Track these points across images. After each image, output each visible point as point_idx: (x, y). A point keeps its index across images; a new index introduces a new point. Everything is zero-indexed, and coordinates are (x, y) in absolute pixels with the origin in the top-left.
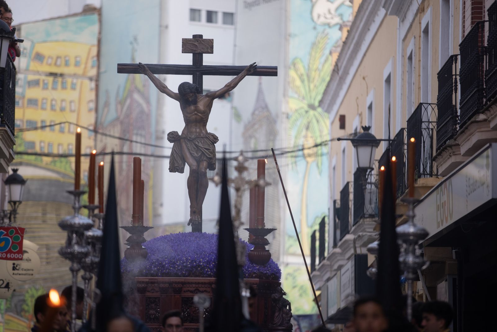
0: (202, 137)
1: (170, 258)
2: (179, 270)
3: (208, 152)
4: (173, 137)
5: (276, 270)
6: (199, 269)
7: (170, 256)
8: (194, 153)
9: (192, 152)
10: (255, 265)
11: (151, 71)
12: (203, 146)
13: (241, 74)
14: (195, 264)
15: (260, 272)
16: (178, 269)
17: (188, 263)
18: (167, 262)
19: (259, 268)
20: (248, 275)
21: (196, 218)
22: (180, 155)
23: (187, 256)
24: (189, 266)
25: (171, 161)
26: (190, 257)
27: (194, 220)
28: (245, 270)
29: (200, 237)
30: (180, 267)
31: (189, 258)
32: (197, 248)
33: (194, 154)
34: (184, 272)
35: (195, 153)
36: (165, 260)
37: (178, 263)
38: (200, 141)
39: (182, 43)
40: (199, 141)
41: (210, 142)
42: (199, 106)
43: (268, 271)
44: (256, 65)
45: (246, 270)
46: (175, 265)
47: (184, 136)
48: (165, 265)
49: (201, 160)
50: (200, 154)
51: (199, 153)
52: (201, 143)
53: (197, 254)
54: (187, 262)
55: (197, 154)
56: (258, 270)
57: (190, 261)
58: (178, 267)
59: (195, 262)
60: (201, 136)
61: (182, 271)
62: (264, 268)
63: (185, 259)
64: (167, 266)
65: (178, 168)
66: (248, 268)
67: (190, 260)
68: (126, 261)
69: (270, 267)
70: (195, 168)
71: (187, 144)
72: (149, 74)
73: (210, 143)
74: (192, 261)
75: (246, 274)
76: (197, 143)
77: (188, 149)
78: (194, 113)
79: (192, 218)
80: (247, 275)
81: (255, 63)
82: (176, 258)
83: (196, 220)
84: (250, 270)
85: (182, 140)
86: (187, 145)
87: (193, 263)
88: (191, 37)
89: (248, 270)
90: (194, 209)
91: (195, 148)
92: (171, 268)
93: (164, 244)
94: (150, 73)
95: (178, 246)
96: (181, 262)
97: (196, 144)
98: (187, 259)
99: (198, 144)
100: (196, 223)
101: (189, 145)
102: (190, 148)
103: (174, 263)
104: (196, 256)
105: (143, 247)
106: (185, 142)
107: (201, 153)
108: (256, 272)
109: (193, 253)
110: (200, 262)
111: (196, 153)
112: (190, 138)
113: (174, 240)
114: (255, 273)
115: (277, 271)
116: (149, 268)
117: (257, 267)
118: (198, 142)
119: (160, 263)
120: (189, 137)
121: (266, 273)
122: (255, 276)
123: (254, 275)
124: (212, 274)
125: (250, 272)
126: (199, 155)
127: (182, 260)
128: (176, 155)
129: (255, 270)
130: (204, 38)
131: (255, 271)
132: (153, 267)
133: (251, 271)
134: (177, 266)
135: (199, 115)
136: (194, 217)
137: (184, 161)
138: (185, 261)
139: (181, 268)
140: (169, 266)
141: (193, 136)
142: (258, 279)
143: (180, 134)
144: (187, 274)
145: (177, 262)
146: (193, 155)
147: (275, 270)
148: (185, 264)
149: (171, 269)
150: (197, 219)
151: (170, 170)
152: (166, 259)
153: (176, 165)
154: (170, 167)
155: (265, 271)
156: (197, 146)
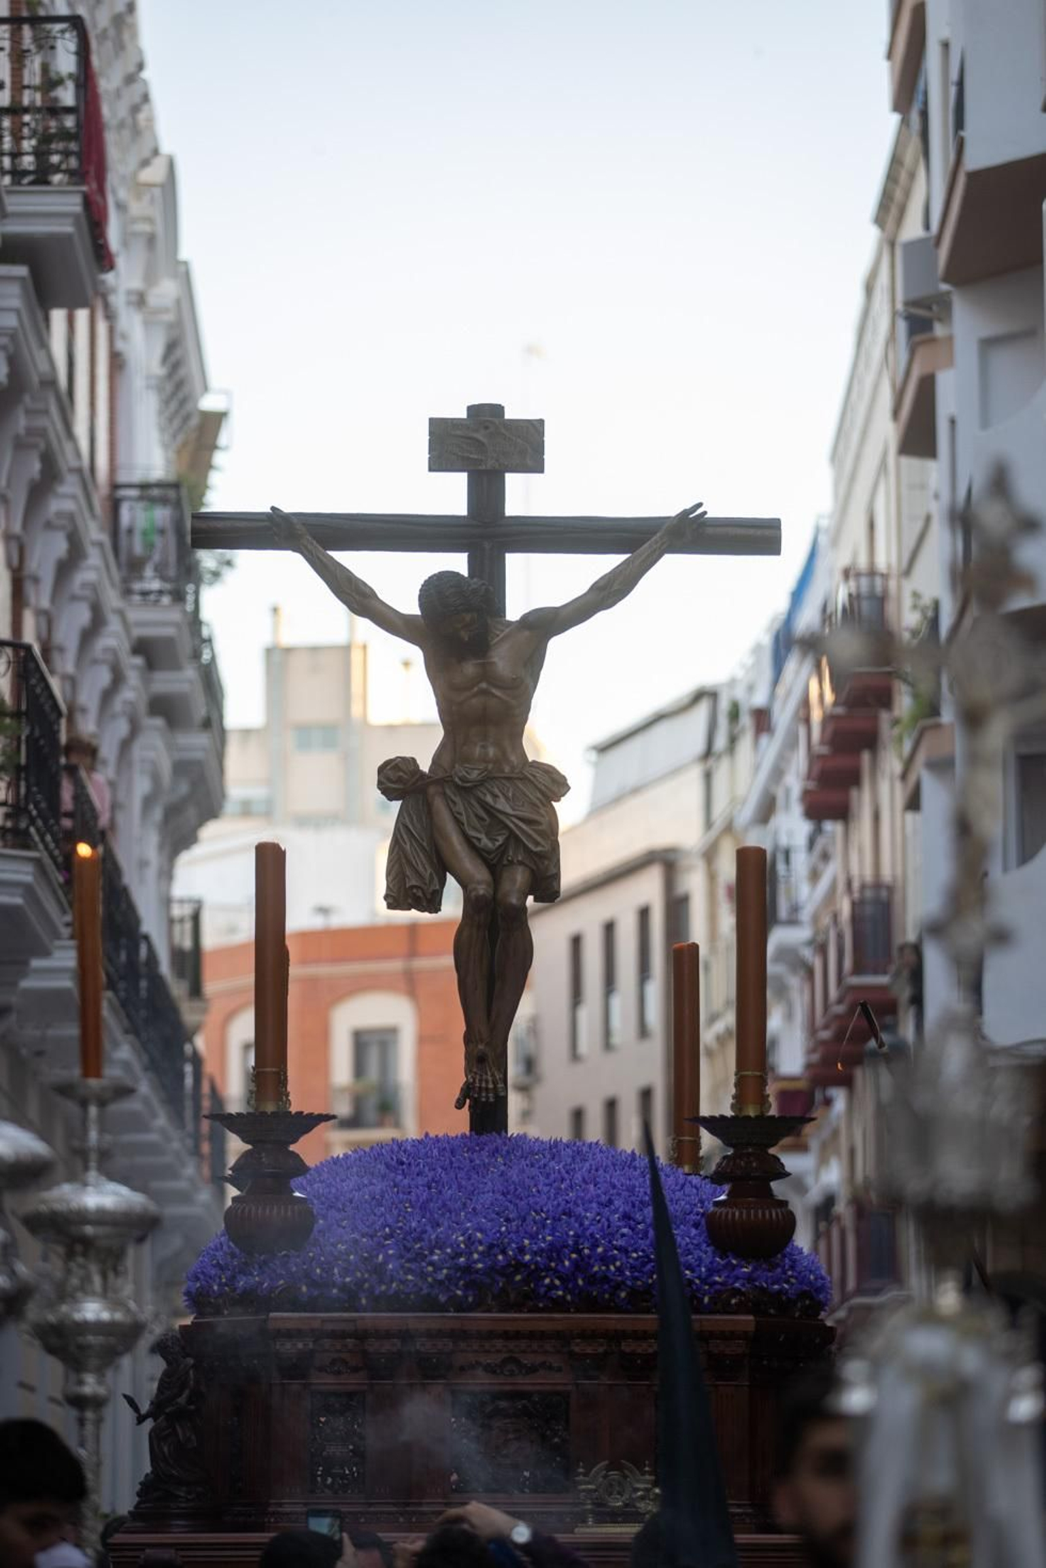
0: (508, 779)
1: (404, 1239)
2: (441, 1282)
3: (531, 832)
4: (399, 780)
5: (816, 1279)
6: (518, 1278)
7: (401, 1228)
8: (478, 835)
9: (472, 833)
10: (734, 1262)
11: (314, 538)
12: (514, 810)
13: (646, 545)
14: (500, 1257)
15: (756, 1286)
16: (435, 1280)
17: (476, 1256)
18: (391, 1252)
19: (752, 1272)
20: (710, 1299)
21: (487, 1082)
22: (425, 844)
23: (468, 1229)
24: (480, 1266)
25: (393, 866)
26: (481, 1230)
27: (480, 1088)
28: (697, 1281)
29: (508, 1152)
30: (445, 1271)
31: (479, 1235)
32: (503, 1194)
33: (479, 840)
34: (459, 1292)
35: (482, 836)
36: (384, 1246)
37: (436, 1258)
38: (503, 794)
39: (431, 433)
40: (496, 791)
41: (539, 795)
42: (496, 659)
43: (787, 1282)
44: (705, 513)
45: (704, 1281)
46: (424, 1264)
47: (441, 774)
48: (386, 1262)
49: (505, 862)
50: (501, 839)
51: (499, 835)
52: (507, 798)
53: (508, 1220)
54: (471, 1253)
55: (493, 840)
56: (750, 1278)
57: (481, 1248)
58: (435, 1271)
59: (504, 1252)
60: (503, 772)
61: (453, 1288)
62: (770, 1271)
63: (461, 1238)
64: (390, 1266)
65: (420, 894)
66: (712, 1271)
67: (480, 1243)
68: (229, 1247)
69: (792, 1268)
70: (481, 892)
71: (454, 803)
72: (310, 547)
73: (538, 799)
74: (491, 1246)
75: (704, 1295)
76: (489, 799)
77: (458, 822)
78: (476, 689)
79: (474, 1080)
80: (706, 1300)
81: (700, 505)
82: (425, 1236)
83: (487, 1089)
84: (717, 1279)
85: (432, 790)
86: (452, 805)
87: (495, 1256)
88: (463, 415)
89: (710, 1280)
90: (481, 1047)
91: (481, 819)
92: (410, 1277)
93: (374, 1181)
94: (312, 544)
95: (430, 1188)
96: (449, 1250)
97: (487, 803)
98: (470, 1241)
99: (495, 802)
100: (487, 1098)
101: (460, 807)
102: (464, 819)
103: (420, 1257)
104: (503, 1229)
105: (297, 1194)
106: (444, 794)
107: (504, 837)
108: (743, 1289)
109: (494, 1216)
110: (522, 1250)
111: (487, 835)
112: (462, 779)
113: (410, 1164)
114: (736, 1292)
115: (820, 1282)
116: (321, 1275)
117: (745, 1270)
118: (495, 796)
119: (366, 1255)
120: (460, 779)
121: (781, 1292)
122: (736, 1304)
123: (733, 1301)
124: (569, 1297)
125: (718, 1287)
126: (497, 844)
127: (451, 1246)
128: (411, 844)
129: (737, 1278)
130: (509, 415)
131: (737, 1285)
132: (336, 1271)
133: (721, 1284)
134: (430, 1269)
135: (496, 696)
136: (481, 1076)
137: (442, 866)
138: (462, 1246)
139: (447, 1275)
140: (402, 1267)
141: (474, 775)
142: (751, 1318)
143: (425, 766)
144: (470, 1299)
145: (432, 1253)
146: (475, 841)
147: (812, 1277)
148: (462, 1259)
149: (407, 1280)
150: (491, 1086)
151: (391, 901)
152: (386, 1239)
153: (414, 883)
155: (773, 1284)
156: (489, 810)
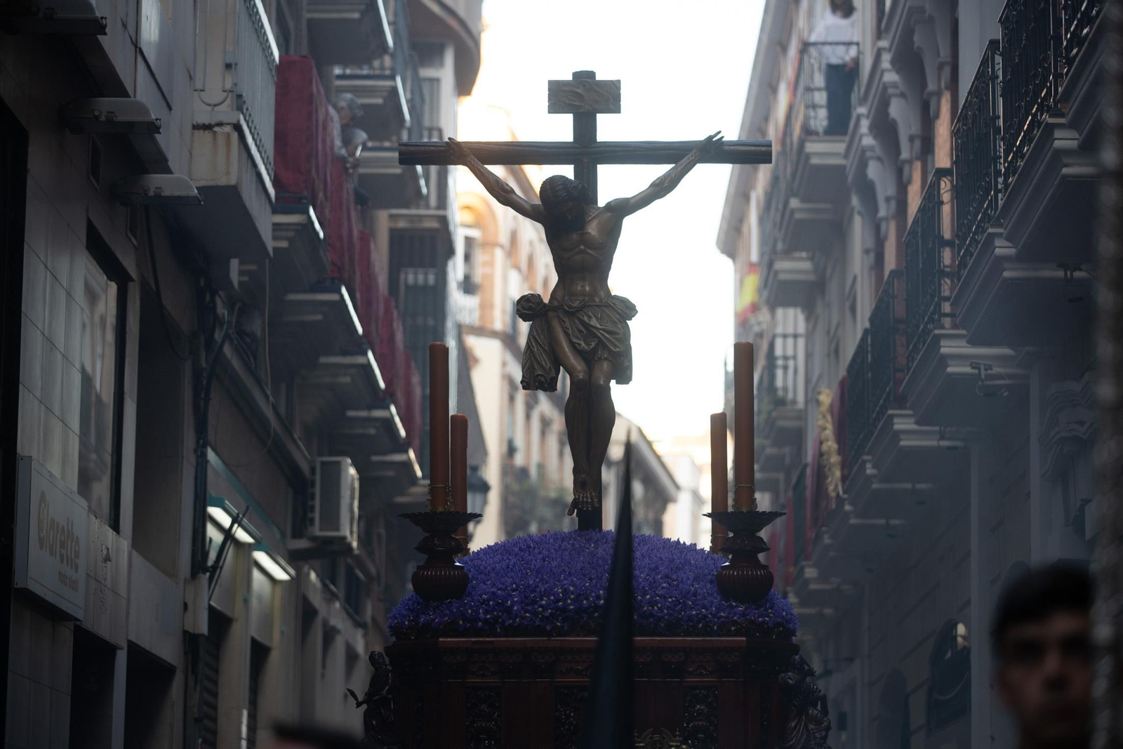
0: (599, 306)
1: (525, 591)
2: (547, 617)
3: (612, 339)
4: (530, 308)
5: (787, 614)
6: (596, 615)
7: (523, 585)
8: (579, 342)
9: (575, 340)
10: (734, 604)
11: (475, 157)
12: (601, 325)
13: (686, 158)
14: (585, 602)
15: (747, 619)
16: (543, 616)
17: (569, 601)
18: (516, 599)
19: (746, 609)
20: (718, 627)
21: (587, 498)
22: (546, 348)
23: (565, 585)
24: (572, 607)
25: (526, 363)
26: (573, 586)
27: (583, 501)
28: (710, 616)
29: (598, 540)
30: (550, 611)
31: (571, 588)
32: (589, 563)
33: (579, 344)
34: (558, 624)
35: (582, 343)
36: (511, 596)
37: (544, 602)
38: (594, 315)
39: (549, 90)
40: (591, 314)
41: (618, 316)
42: (589, 231)
43: (768, 616)
44: (723, 137)
45: (714, 616)
46: (536, 606)
47: (556, 304)
48: (512, 606)
49: (596, 358)
50: (593, 344)
51: (592, 342)
52: (597, 318)
53: (591, 579)
54: (566, 600)
55: (588, 345)
56: (743, 614)
57: (572, 596)
58: (543, 611)
59: (587, 599)
60: (595, 301)
61: (555, 622)
62: (756, 609)
63: (560, 590)
64: (515, 608)
65: (543, 379)
66: (718, 610)
67: (572, 593)
68: (417, 598)
69: (772, 608)
70: (581, 377)
71: (563, 321)
72: (473, 162)
73: (618, 319)
74: (579, 595)
75: (714, 625)
76: (586, 319)
77: (567, 334)
78: (577, 250)
79: (579, 496)
80: (715, 627)
81: (719, 132)
82: (538, 590)
83: (587, 502)
84: (723, 614)
85: (550, 314)
86: (562, 323)
87: (582, 601)
88: (570, 78)
89: (719, 615)
90: (583, 476)
91: (580, 331)
92: (528, 615)
93: (510, 557)
94: (474, 161)
95: (544, 561)
96: (552, 598)
97: (585, 322)
98: (566, 592)
99: (590, 321)
100: (587, 508)
101: (568, 324)
102: (570, 332)
103: (534, 602)
104: (588, 584)
105: (458, 564)
106: (558, 316)
107: (596, 342)
108: (739, 621)
109: (582, 576)
110: (598, 597)
111: (584, 342)
112: (570, 307)
113: (534, 548)
114: (735, 623)
115: (789, 617)
116: (471, 614)
117: (741, 609)
118: (590, 317)
119: (500, 601)
120: (568, 307)
121: (764, 622)
122: (734, 630)
123: (733, 628)
125: (723, 619)
126: (591, 347)
127: (554, 595)
128: (538, 349)
129: (735, 614)
130: (598, 78)
131: (735, 618)
132: (481, 611)
133: (726, 617)
134: (540, 609)
135: (589, 254)
136: (583, 494)
137: (557, 362)
138: (561, 595)
139: (551, 613)
140: (523, 608)
141: (576, 304)
142: (744, 639)
143: (546, 300)
144: (566, 628)
145: (542, 600)
146: (577, 345)
147: (784, 613)
148: (561, 603)
149: (526, 617)
150: (589, 500)
151: (525, 384)
152: (513, 592)
153: (539, 373)
154: (523, 376)
155: (758, 618)
156: (587, 326)
